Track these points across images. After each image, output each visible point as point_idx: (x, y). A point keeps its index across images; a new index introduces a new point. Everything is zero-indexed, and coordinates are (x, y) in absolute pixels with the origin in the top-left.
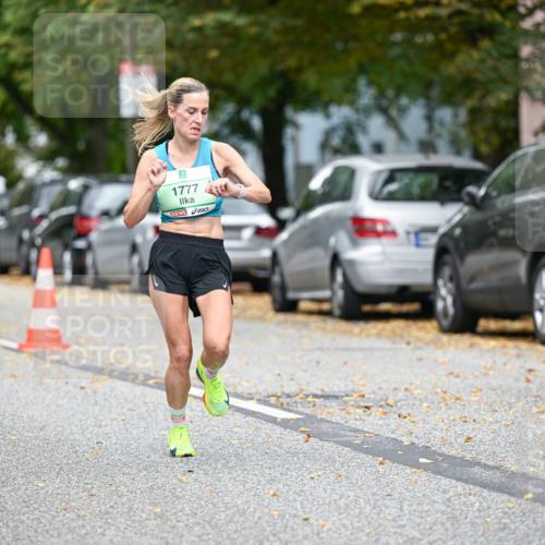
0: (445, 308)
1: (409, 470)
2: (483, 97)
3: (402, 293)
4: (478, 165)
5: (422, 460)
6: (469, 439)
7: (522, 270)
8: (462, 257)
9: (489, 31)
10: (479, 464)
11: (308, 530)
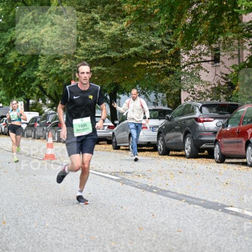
0: (160, 148)
1: (150, 193)
2: (171, 91)
3: (149, 144)
4: (170, 109)
5: (154, 190)
6: (167, 185)
7: (182, 138)
8: (165, 135)
9: (172, 72)
10: (170, 192)
11: (123, 210)
